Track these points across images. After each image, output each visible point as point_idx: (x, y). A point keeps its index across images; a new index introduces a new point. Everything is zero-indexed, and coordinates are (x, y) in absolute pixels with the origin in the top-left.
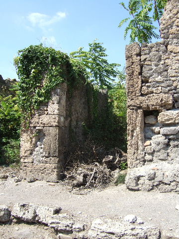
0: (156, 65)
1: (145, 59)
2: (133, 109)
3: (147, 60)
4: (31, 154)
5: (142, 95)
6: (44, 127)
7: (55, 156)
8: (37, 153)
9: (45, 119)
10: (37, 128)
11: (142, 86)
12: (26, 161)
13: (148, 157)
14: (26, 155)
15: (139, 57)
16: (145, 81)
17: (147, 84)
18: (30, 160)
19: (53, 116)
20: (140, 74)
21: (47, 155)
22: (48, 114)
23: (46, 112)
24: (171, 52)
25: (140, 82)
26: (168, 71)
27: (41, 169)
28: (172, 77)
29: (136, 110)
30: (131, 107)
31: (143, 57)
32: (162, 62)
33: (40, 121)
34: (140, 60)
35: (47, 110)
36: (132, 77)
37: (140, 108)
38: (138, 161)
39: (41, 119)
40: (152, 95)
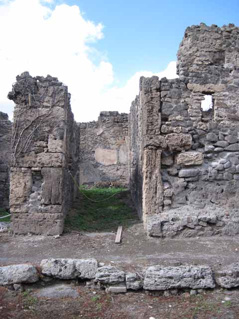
0: (177, 103)
1: (165, 96)
2: (152, 149)
3: (167, 96)
4: (25, 201)
5: (161, 134)
6: (42, 168)
7: (58, 204)
8: (34, 200)
9: (44, 157)
10: (33, 169)
11: (162, 125)
12: (17, 210)
13: (167, 201)
14: (18, 202)
15: (159, 93)
16: (165, 119)
17: (167, 123)
18: (24, 209)
19: (56, 155)
20: (160, 111)
21: (46, 203)
22: (48, 151)
23: (45, 150)
24: (191, 90)
25: (159, 121)
26: (188, 110)
27: (40, 220)
28: (191, 116)
29: (156, 150)
30: (150, 147)
31: (163, 93)
32: (182, 100)
33: (38, 161)
34: (160, 95)
35: (47, 147)
36: (151, 114)
37: (158, 147)
38: (157, 206)
39: (38, 158)
40: (172, 134)
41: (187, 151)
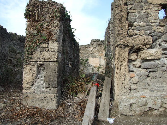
0: (139, 13)
2: (121, 47)
3: (132, 8)
4: (32, 85)
5: (128, 36)
6: (44, 62)
7: (55, 87)
8: (38, 84)
9: (46, 55)
10: (38, 63)
11: (129, 30)
12: (28, 91)
13: (133, 87)
14: (28, 86)
15: (126, 6)
16: (131, 25)
17: (132, 28)
18: (32, 91)
19: (53, 53)
20: (127, 19)
21: (47, 86)
22: (48, 51)
23: (47, 49)
24: (151, 4)
25: (127, 27)
26: (149, 18)
27: (43, 98)
28: (151, 23)
29: (124, 48)
31: (129, 7)
32: (144, 11)
33: (42, 57)
34: (127, 8)
35: (48, 47)
36: (121, 22)
37: (126, 46)
38: (126, 90)
39: (42, 55)
40: (136, 36)
41: (148, 49)
